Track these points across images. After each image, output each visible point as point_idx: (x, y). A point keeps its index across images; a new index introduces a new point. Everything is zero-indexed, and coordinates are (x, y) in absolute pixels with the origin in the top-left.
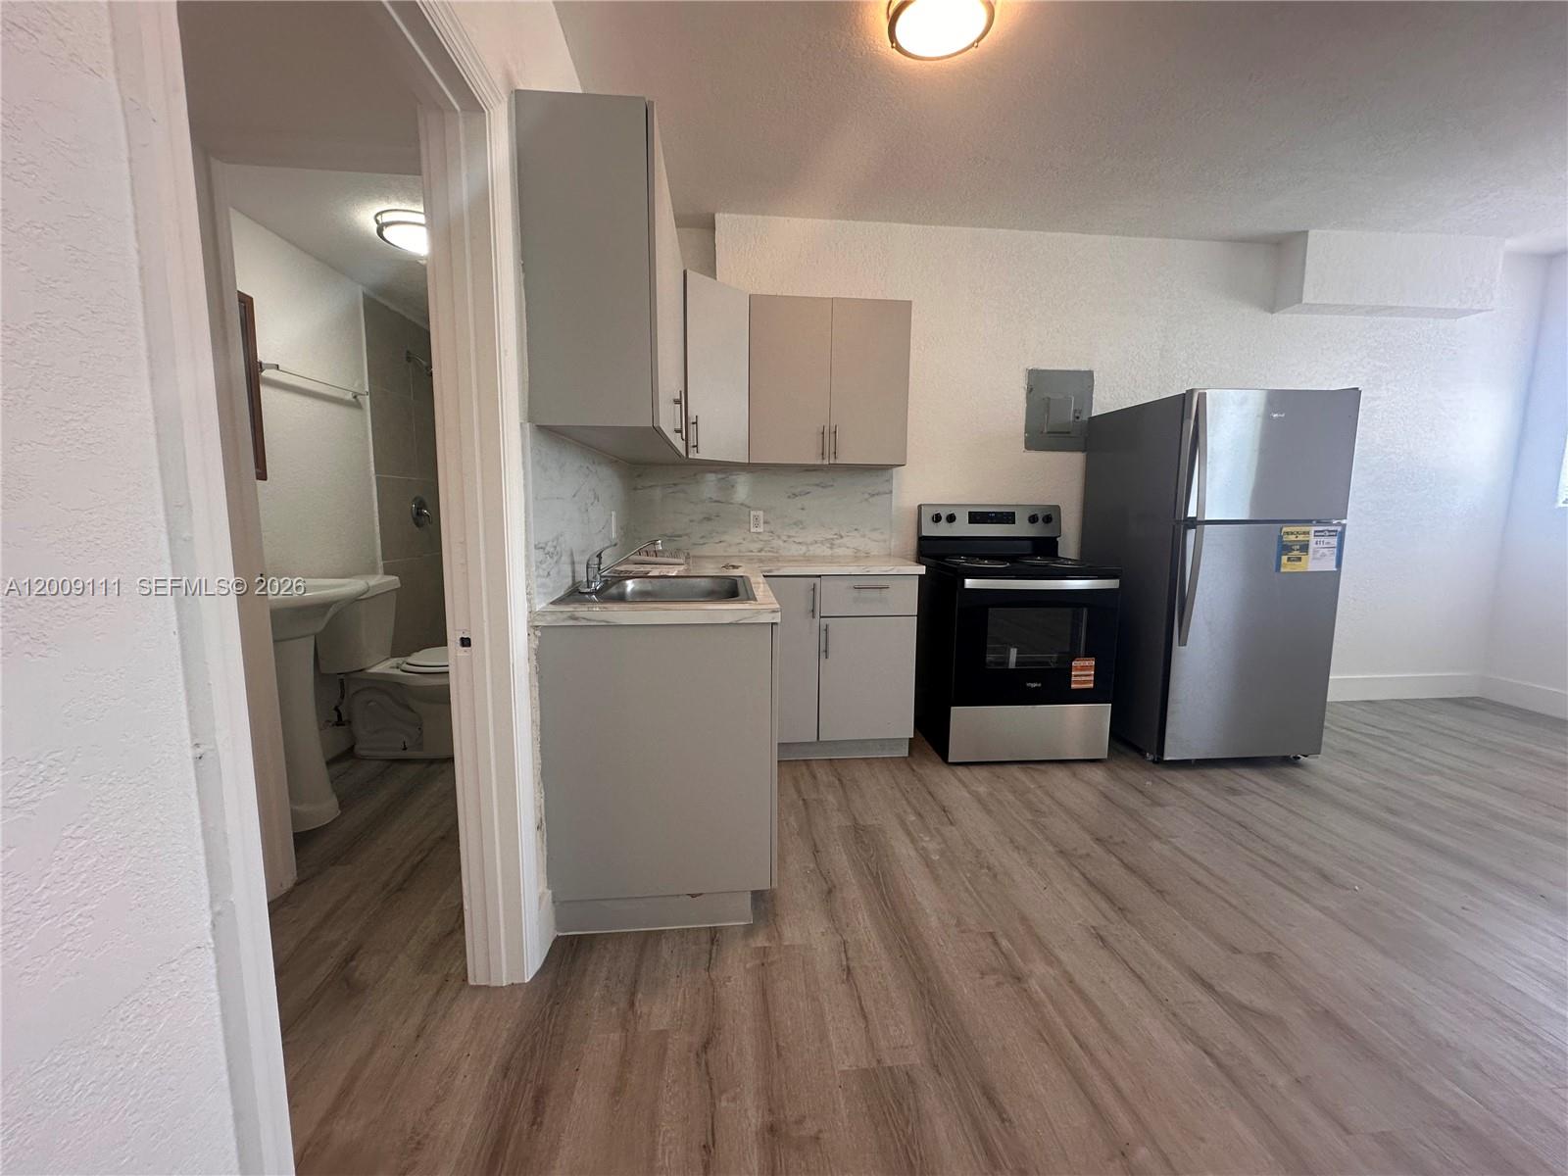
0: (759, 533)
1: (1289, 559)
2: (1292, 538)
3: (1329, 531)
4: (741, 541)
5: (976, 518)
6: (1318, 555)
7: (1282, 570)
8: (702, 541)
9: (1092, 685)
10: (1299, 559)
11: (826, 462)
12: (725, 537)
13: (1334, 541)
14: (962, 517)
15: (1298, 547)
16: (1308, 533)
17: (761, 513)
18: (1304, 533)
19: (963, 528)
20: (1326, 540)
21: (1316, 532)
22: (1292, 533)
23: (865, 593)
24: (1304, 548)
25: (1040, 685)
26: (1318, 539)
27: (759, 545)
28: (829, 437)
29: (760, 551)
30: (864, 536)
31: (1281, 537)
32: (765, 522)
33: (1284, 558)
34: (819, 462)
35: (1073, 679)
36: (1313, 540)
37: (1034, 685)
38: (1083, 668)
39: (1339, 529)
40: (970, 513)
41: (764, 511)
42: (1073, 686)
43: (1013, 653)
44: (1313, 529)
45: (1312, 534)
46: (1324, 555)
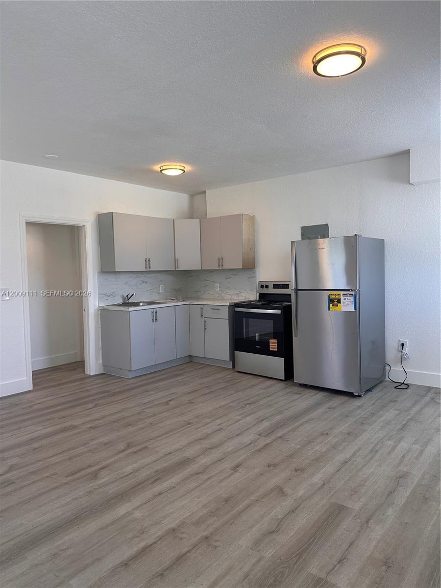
0: (218, 291)
1: (333, 305)
2: (333, 297)
3: (349, 294)
4: (214, 294)
5: (276, 286)
6: (345, 304)
7: (331, 310)
8: (204, 293)
9: (276, 350)
10: (337, 305)
11: (220, 268)
12: (209, 292)
13: (352, 299)
14: (271, 286)
15: (336, 301)
16: (340, 295)
17: (218, 284)
18: (338, 295)
19: (271, 290)
20: (349, 298)
21: (343, 294)
22: (333, 295)
23: (214, 311)
24: (339, 301)
25: (260, 347)
26: (345, 297)
27: (218, 295)
28: (220, 260)
29: (218, 297)
30: (247, 293)
31: (329, 296)
32: (220, 287)
33: (331, 305)
34: (218, 269)
35: (270, 346)
36: (342, 298)
37: (258, 347)
38: (273, 343)
39: (354, 293)
40: (274, 285)
41: (219, 283)
42: (271, 349)
44: (342, 293)
45: (342, 295)
46: (348, 304)
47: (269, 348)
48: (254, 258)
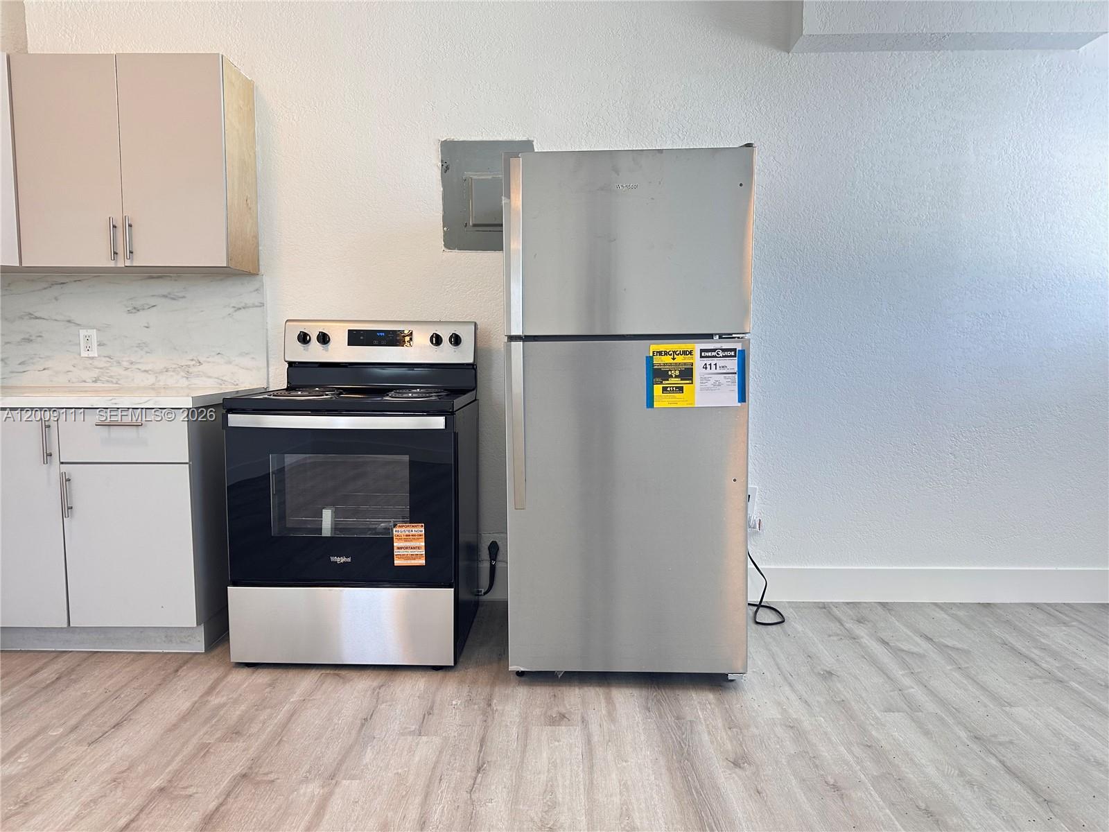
0: (92, 358)
1: (665, 389)
2: (667, 359)
3: (724, 350)
4: (72, 368)
6: (709, 384)
7: (656, 405)
8: (21, 368)
9: (422, 562)
10: (681, 389)
11: (120, 264)
12: (49, 364)
13: (733, 364)
14: (339, 336)
15: (677, 373)
16: (690, 353)
17: (93, 333)
18: (685, 353)
19: (339, 351)
20: (720, 362)
21: (702, 351)
22: (666, 353)
23: (116, 432)
24: (687, 374)
25: (349, 560)
26: (708, 361)
27: (95, 373)
28: (121, 231)
29: (95, 382)
30: (229, 362)
31: (649, 360)
32: (99, 344)
33: (658, 389)
34: (112, 264)
35: (396, 552)
36: (698, 363)
37: (343, 560)
38: (408, 538)
39: (739, 347)
40: (350, 331)
41: (98, 330)
42: (397, 562)
43: (327, 517)
44: (697, 346)
45: (697, 353)
46: (718, 384)
47: (391, 556)
48: (256, 237)
